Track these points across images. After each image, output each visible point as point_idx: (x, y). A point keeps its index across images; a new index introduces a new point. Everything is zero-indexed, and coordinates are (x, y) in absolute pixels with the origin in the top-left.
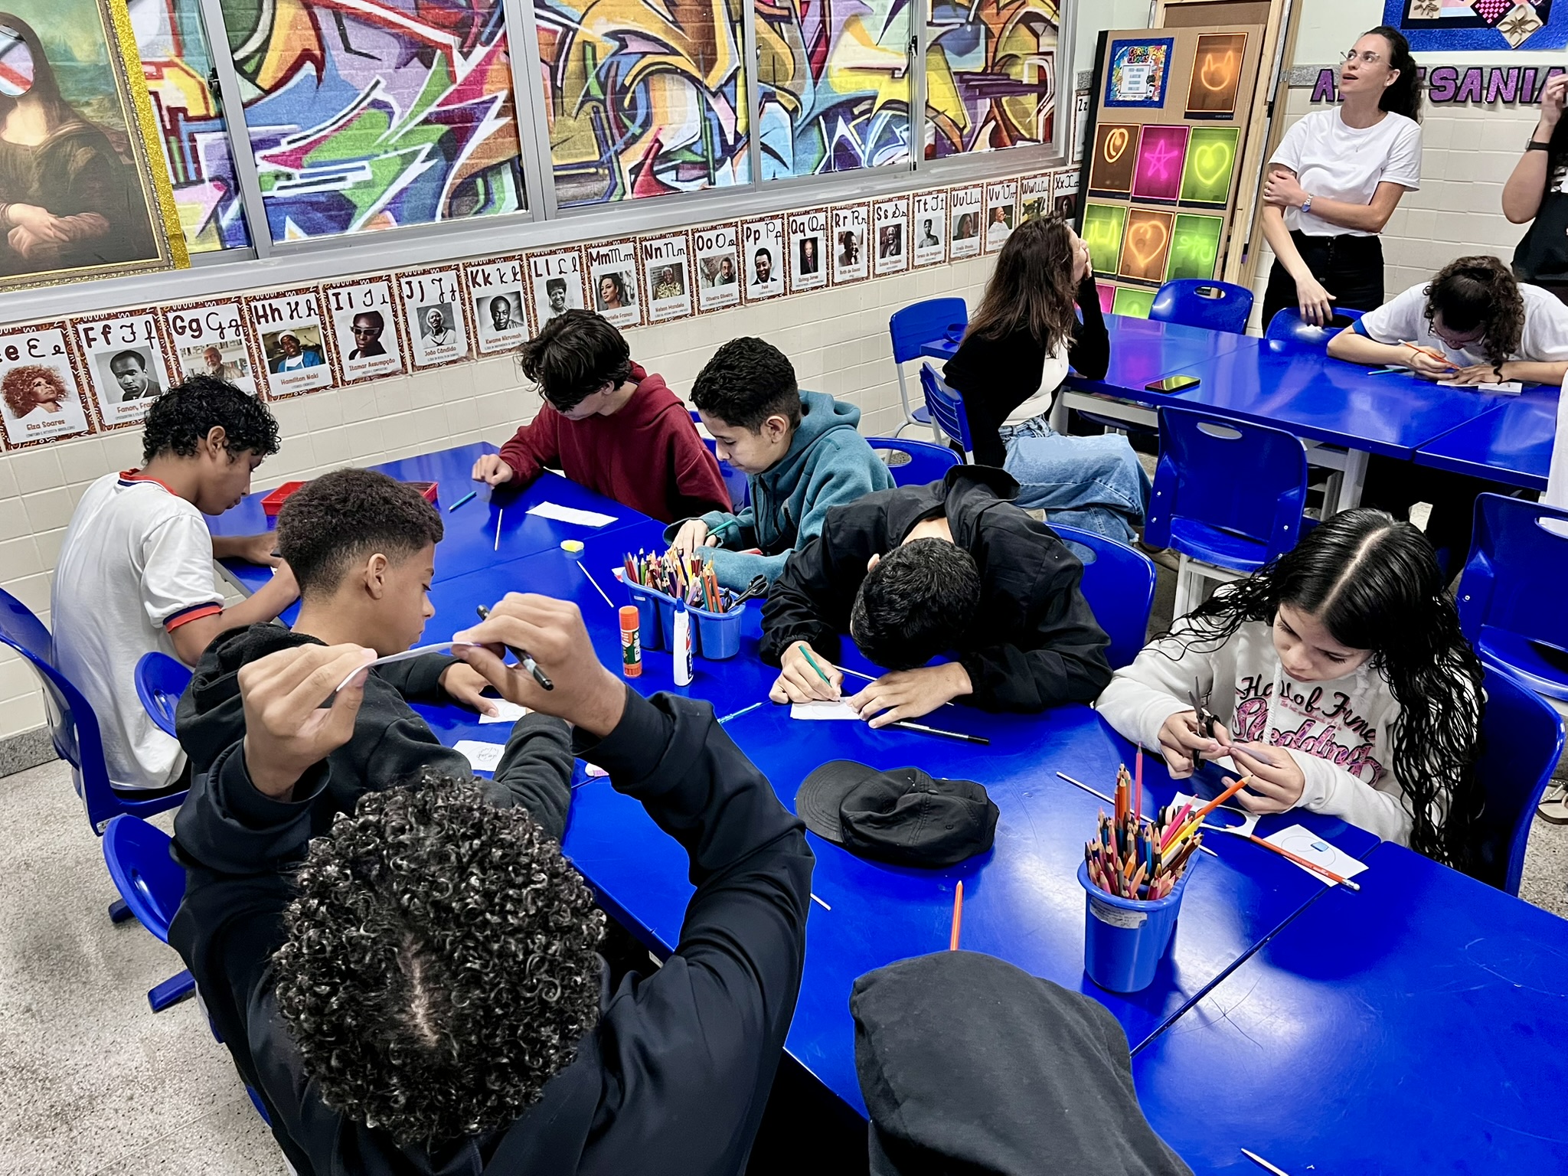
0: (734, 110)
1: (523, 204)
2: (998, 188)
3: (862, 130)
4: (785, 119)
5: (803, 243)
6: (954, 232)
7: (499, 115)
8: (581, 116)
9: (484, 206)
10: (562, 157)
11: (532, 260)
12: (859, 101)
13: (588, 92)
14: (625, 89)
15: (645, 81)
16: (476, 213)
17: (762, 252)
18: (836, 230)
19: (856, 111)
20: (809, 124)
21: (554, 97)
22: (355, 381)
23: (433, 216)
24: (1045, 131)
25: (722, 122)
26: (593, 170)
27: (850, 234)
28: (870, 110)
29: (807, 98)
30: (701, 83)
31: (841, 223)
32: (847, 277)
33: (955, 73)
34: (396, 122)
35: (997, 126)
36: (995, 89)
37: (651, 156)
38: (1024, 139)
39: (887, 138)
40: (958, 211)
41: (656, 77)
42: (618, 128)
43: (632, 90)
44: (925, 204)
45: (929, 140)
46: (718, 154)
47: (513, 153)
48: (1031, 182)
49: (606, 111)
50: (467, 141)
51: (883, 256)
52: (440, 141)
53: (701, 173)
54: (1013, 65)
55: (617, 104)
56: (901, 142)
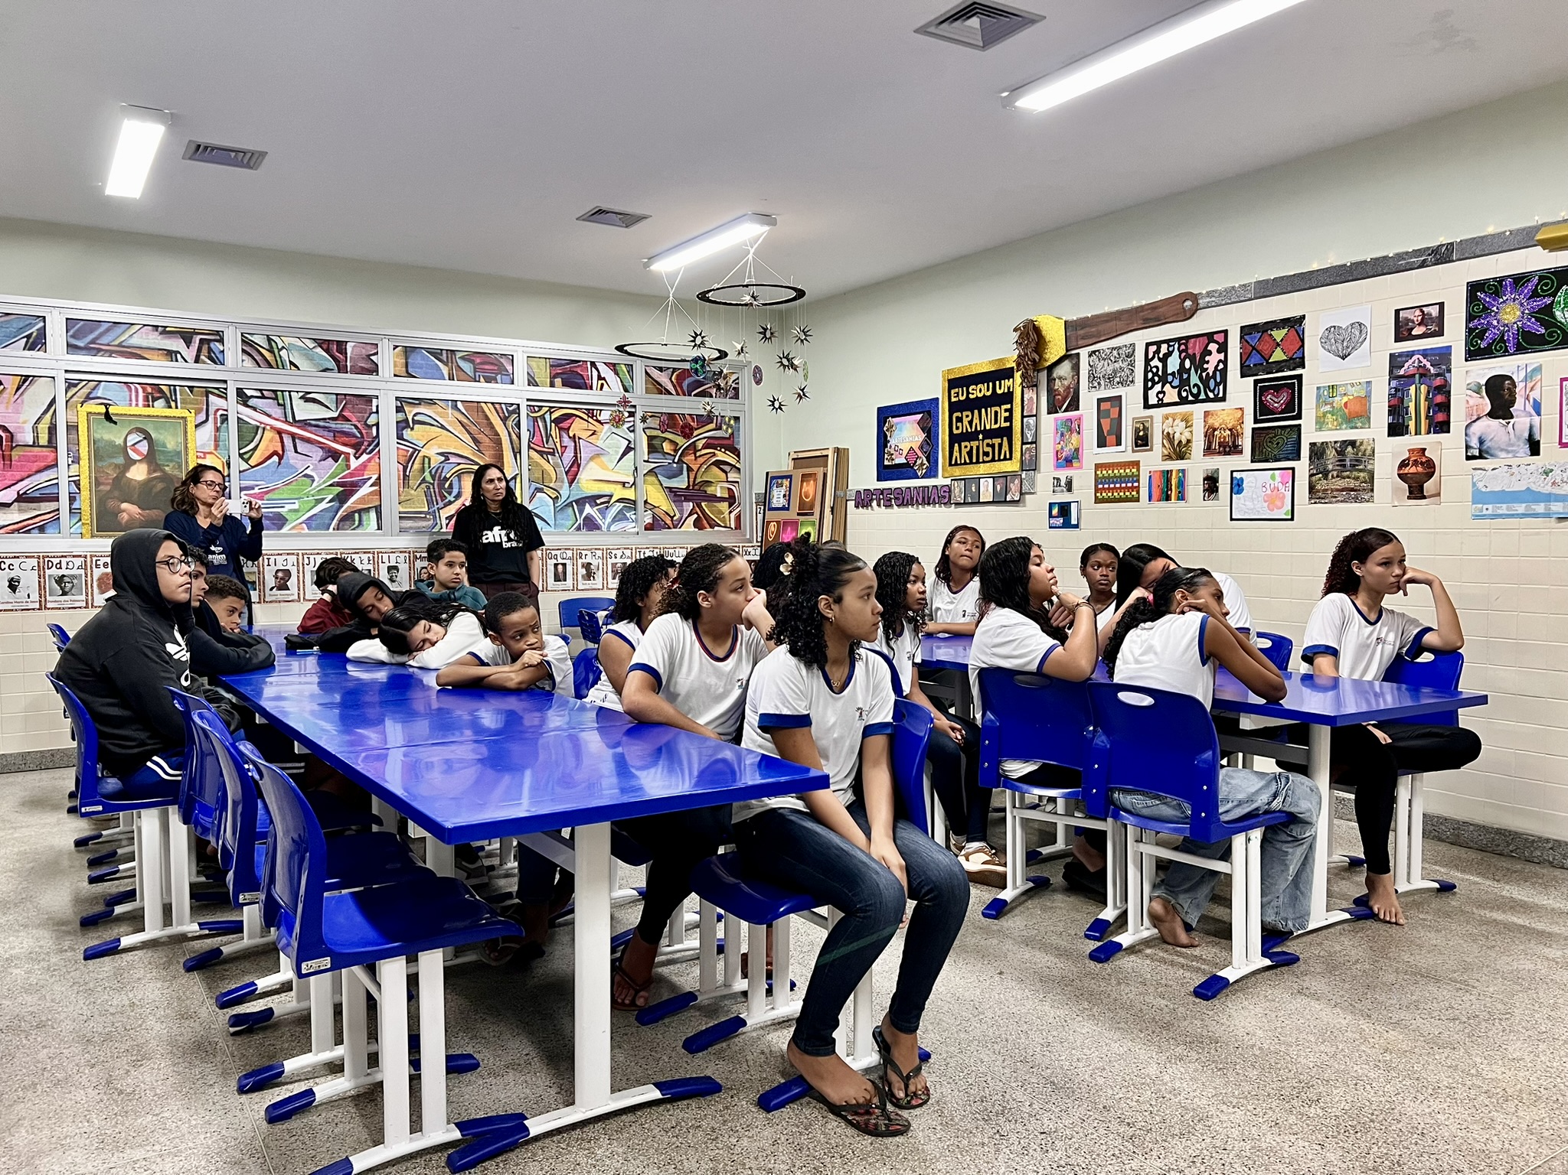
1: (379, 528)
3: (603, 513)
4: (550, 502)
5: (556, 565)
7: (371, 486)
8: (419, 489)
9: (358, 527)
10: (405, 508)
12: (600, 497)
13: (424, 479)
14: (446, 479)
15: (459, 476)
16: (354, 529)
18: (580, 561)
19: (598, 501)
20: (565, 506)
22: (271, 602)
23: (328, 529)
24: (736, 523)
26: (424, 516)
27: (589, 564)
29: (565, 491)
31: (583, 557)
32: (587, 587)
33: (666, 487)
34: (315, 484)
35: (699, 517)
36: (696, 498)
38: (720, 526)
39: (620, 517)
42: (441, 497)
43: (450, 480)
45: (649, 520)
47: (378, 503)
49: (434, 489)
50: (353, 496)
51: (613, 579)
52: (337, 495)
54: (709, 486)
55: (441, 486)
56: (630, 520)
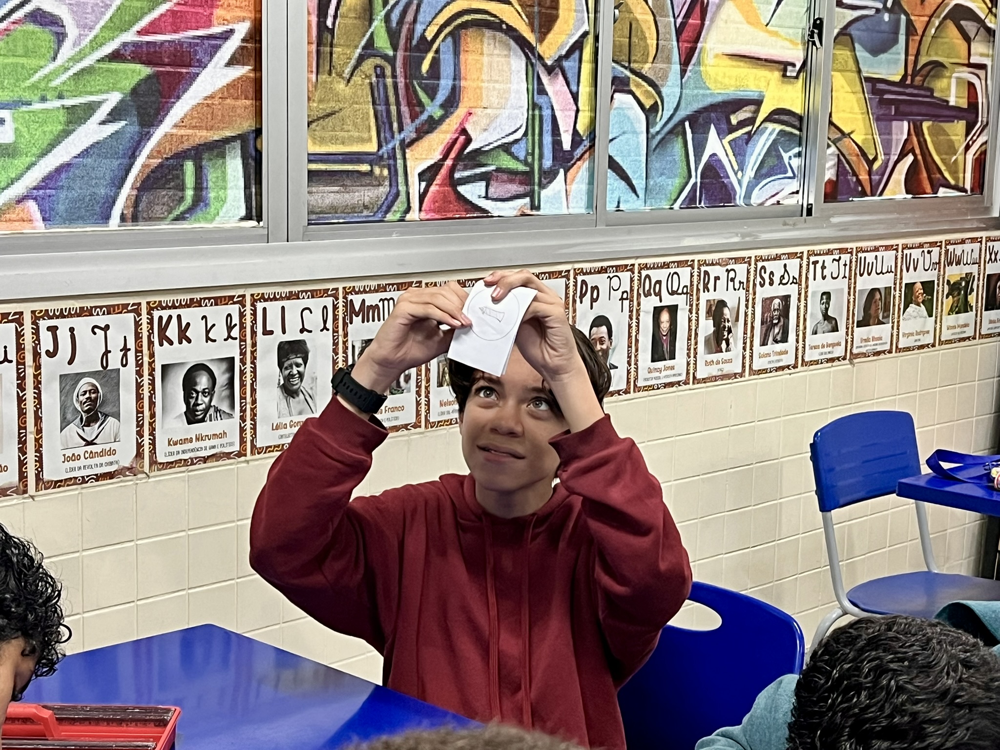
0: (575, 97)
1: (254, 212)
2: (916, 253)
3: (739, 150)
4: (639, 122)
5: (657, 311)
6: (859, 315)
7: (231, 62)
8: (356, 79)
9: (191, 210)
10: (322, 141)
11: (260, 306)
12: (737, 104)
13: (370, 43)
14: (425, 45)
15: (455, 36)
16: (177, 219)
17: (601, 321)
18: (704, 297)
19: (734, 120)
20: (670, 132)
21: (319, 45)
23: (106, 217)
24: (974, 178)
25: (558, 114)
26: (365, 168)
27: (722, 304)
28: (751, 121)
29: (671, 91)
30: (532, 49)
31: (711, 286)
32: (714, 371)
33: (868, 79)
34: (67, 50)
35: (915, 161)
36: (915, 109)
37: (453, 155)
38: (948, 186)
39: (772, 166)
40: (865, 283)
41: (471, 32)
42: (409, 104)
43: (435, 47)
44: (823, 267)
45: (830, 174)
46: (548, 163)
47: (246, 125)
48: (959, 249)
49: (394, 76)
50: (179, 98)
51: (764, 343)
52: (134, 91)
53: (521, 189)
54: (938, 76)
55: (412, 66)
56: (790, 174)
